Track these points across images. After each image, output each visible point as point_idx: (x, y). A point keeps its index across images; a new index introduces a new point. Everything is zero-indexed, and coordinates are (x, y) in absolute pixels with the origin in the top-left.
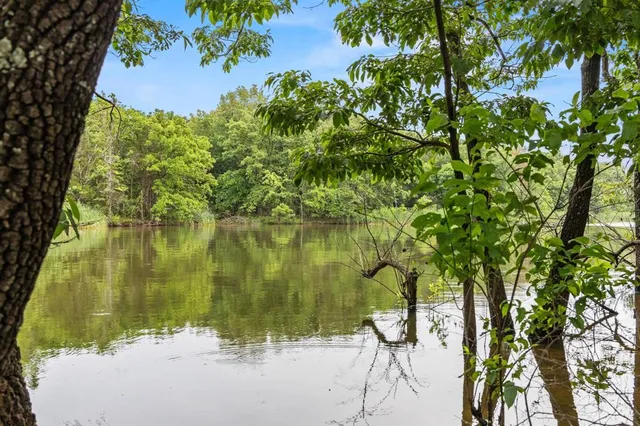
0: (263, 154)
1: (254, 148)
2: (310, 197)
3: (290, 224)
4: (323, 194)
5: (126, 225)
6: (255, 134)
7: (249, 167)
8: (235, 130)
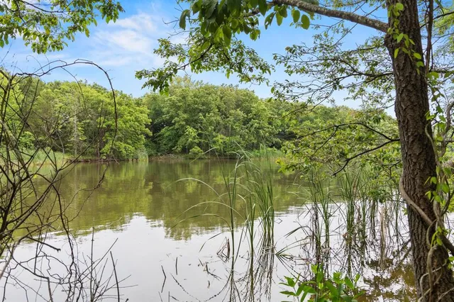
0: (186, 116)
1: (180, 112)
2: (214, 142)
3: (202, 159)
4: (222, 141)
5: (86, 161)
6: (181, 104)
7: (177, 124)
8: (169, 102)
